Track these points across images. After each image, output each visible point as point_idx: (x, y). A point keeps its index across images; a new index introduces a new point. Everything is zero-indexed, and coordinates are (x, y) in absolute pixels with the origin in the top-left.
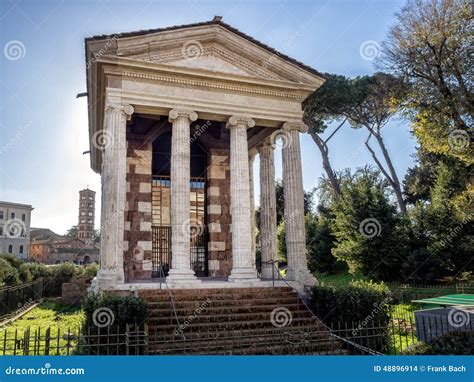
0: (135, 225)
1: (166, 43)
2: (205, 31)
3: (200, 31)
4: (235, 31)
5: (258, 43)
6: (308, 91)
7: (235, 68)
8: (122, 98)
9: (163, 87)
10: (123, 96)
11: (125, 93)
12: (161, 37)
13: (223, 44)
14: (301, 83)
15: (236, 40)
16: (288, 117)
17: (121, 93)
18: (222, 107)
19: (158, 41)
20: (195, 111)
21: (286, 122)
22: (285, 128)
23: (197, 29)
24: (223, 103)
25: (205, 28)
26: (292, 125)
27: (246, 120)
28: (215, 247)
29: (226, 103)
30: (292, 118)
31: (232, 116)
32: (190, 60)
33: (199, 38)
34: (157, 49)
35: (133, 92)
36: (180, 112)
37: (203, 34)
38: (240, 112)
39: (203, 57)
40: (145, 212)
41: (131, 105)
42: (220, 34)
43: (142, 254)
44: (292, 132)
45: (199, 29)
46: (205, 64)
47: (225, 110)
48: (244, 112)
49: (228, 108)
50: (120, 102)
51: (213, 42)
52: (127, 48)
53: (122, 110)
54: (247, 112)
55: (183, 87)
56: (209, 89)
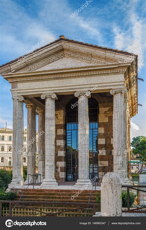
1: (35, 59)
4: (72, 41)
5: (87, 45)
6: (126, 66)
7: (79, 61)
8: (18, 93)
9: (38, 83)
10: (18, 92)
11: (19, 90)
13: (68, 50)
15: (74, 46)
16: (113, 86)
17: (17, 90)
18: (70, 87)
19: (30, 59)
20: (55, 93)
21: (112, 89)
22: (111, 92)
23: (50, 47)
24: (71, 85)
25: (55, 45)
26: (116, 90)
27: (84, 92)
28: (101, 164)
29: (72, 85)
30: (116, 85)
31: (76, 91)
32: (52, 64)
33: (53, 51)
34: (32, 64)
35: (22, 89)
36: (46, 95)
37: (55, 48)
38: (81, 88)
39: (60, 60)
40: (60, 146)
41: (22, 95)
42: (65, 45)
43: (59, 169)
44: (117, 94)
45: (51, 46)
46: (61, 64)
47: (72, 89)
48: (83, 88)
49: (73, 87)
50: (17, 95)
51: (63, 50)
52: (16, 68)
53: (18, 99)
54: (86, 88)
55: (48, 80)
56: (62, 78)
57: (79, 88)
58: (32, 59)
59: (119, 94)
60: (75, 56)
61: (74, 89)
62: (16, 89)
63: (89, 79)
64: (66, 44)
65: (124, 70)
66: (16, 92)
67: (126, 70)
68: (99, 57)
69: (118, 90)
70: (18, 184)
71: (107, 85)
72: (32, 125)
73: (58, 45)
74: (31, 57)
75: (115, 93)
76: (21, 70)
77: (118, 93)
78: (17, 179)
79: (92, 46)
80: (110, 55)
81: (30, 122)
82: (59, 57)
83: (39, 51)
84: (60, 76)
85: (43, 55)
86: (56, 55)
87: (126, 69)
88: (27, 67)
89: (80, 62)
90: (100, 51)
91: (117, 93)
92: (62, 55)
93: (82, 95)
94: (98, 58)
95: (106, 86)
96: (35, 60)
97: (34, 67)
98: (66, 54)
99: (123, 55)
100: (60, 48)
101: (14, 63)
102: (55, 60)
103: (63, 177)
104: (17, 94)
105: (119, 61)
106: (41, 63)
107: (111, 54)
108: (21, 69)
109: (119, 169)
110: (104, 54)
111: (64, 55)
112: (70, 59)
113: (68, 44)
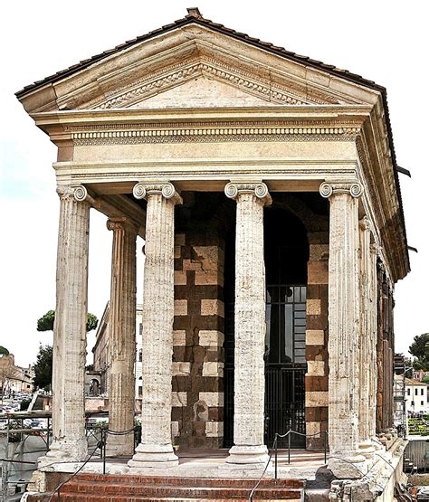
0: (196, 366)
2: (175, 39)
3: (167, 42)
4: (219, 29)
5: (256, 43)
6: (359, 118)
7: (239, 93)
8: (74, 176)
9: (128, 147)
10: (74, 171)
11: (75, 167)
12: (110, 66)
13: (210, 55)
14: (343, 104)
15: (225, 44)
16: (328, 171)
17: (70, 167)
18: (213, 168)
19: (109, 72)
20: (171, 182)
21: (324, 180)
22: (323, 191)
23: (162, 39)
24: (214, 160)
25: (175, 33)
26: (334, 186)
27: (251, 186)
28: (313, 401)
29: (219, 160)
30: (335, 172)
31: (229, 181)
32: (169, 94)
33: (169, 53)
34: (113, 86)
35: (85, 163)
36: (147, 186)
37: (174, 45)
38: (243, 172)
39: (189, 84)
40: (209, 347)
41: (83, 184)
42: (200, 38)
43: (206, 412)
44: (337, 198)
45: (165, 37)
46: (193, 96)
47: (218, 172)
48: (248, 172)
49: (222, 168)
50: (69, 182)
51: (196, 53)
52: (69, 95)
53: (72, 196)
54: (256, 172)
55: (155, 142)
56: (192, 138)
57: (237, 173)
58: (112, 71)
59: (345, 197)
60: (228, 76)
61: (224, 172)
62: (68, 163)
63: (266, 148)
64: (204, 35)
65: (354, 130)
66: (69, 172)
67: (359, 130)
68: (290, 85)
69: (341, 185)
70: (65, 459)
71: (311, 167)
72: (124, 282)
73: (182, 35)
74: (110, 64)
75: (333, 195)
76: (85, 105)
77: (341, 194)
78: (62, 442)
79: (269, 47)
80: (318, 81)
81: (118, 273)
82: (186, 75)
83: (131, 48)
84: (187, 131)
85: (142, 61)
86: (180, 67)
87: (358, 128)
88: (102, 97)
89: (242, 94)
90: (291, 67)
91: (337, 194)
92: (196, 70)
93: (245, 194)
94: (287, 89)
95: (310, 172)
96: (122, 74)
97: (118, 99)
98: (205, 67)
99: (351, 83)
100: (188, 48)
101: (64, 80)
102: (177, 81)
103: (216, 435)
104: (69, 178)
105: (339, 102)
106: (138, 88)
107: (320, 77)
108: (83, 103)
109: (341, 417)
110: (301, 77)
111: (201, 69)
112: (216, 83)
113: (209, 35)
